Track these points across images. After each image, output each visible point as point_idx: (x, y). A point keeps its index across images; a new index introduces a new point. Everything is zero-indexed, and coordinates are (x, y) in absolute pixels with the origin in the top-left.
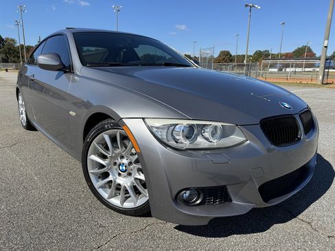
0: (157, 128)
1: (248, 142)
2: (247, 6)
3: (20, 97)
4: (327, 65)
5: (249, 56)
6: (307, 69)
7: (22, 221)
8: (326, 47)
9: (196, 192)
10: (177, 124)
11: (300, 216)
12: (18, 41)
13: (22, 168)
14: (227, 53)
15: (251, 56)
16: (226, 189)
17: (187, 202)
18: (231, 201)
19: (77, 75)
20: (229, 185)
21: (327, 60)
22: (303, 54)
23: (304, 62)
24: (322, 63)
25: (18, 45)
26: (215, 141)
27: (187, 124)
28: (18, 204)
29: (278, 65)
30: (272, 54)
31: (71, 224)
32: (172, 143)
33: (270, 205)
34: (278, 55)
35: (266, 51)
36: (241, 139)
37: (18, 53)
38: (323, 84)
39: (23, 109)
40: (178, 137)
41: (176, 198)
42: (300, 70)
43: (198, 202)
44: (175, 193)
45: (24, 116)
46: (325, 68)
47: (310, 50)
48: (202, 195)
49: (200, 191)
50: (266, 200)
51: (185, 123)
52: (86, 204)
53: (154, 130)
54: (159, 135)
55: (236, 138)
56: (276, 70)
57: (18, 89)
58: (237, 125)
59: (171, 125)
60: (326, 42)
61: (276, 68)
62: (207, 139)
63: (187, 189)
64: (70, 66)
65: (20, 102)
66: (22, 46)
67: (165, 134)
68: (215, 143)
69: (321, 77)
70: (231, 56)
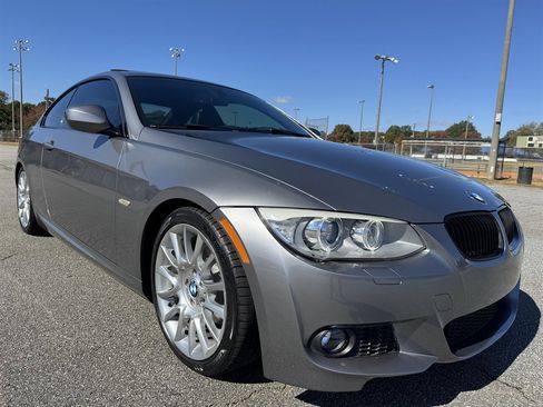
0: (278, 223)
1: (427, 251)
2: (378, 58)
3: (22, 180)
4: (501, 150)
5: (380, 134)
6: (469, 157)
7: (31, 383)
8: (499, 123)
9: (343, 334)
10: (312, 219)
11: (502, 378)
12: (11, 95)
13: (24, 296)
14: (347, 129)
15: (382, 134)
16: (392, 329)
17: (328, 352)
18: (397, 349)
19: (133, 141)
20: (397, 322)
21: (500, 142)
22: (462, 133)
23: (465, 144)
24: (492, 147)
25: (10, 101)
26: (372, 249)
27: (329, 219)
28: (22, 355)
29: (425, 149)
30: (416, 133)
31: (120, 390)
32: (305, 250)
33: (461, 358)
34: (424, 133)
35: (406, 127)
36: (415, 246)
37: (10, 114)
38: (495, 179)
39: (25, 200)
40: (312, 240)
41: (310, 344)
42: (459, 157)
43: (347, 350)
44: (308, 334)
45: (26, 210)
46: (498, 156)
47: (472, 128)
48: (352, 339)
49: (348, 332)
50: (454, 349)
51: (326, 216)
52: (144, 356)
53: (274, 227)
54: (281, 234)
55: (407, 245)
56: (423, 156)
57: (19, 166)
58: (409, 223)
59: (303, 219)
60: (499, 116)
61: (422, 153)
62: (359, 245)
63: (327, 328)
64: (121, 126)
65: (22, 187)
66: (17, 104)
67: (291, 233)
68: (373, 251)
69: (492, 169)
70: (352, 132)
